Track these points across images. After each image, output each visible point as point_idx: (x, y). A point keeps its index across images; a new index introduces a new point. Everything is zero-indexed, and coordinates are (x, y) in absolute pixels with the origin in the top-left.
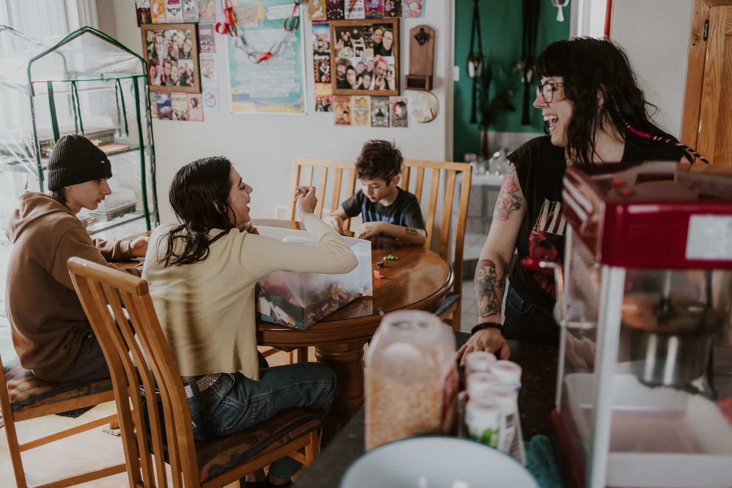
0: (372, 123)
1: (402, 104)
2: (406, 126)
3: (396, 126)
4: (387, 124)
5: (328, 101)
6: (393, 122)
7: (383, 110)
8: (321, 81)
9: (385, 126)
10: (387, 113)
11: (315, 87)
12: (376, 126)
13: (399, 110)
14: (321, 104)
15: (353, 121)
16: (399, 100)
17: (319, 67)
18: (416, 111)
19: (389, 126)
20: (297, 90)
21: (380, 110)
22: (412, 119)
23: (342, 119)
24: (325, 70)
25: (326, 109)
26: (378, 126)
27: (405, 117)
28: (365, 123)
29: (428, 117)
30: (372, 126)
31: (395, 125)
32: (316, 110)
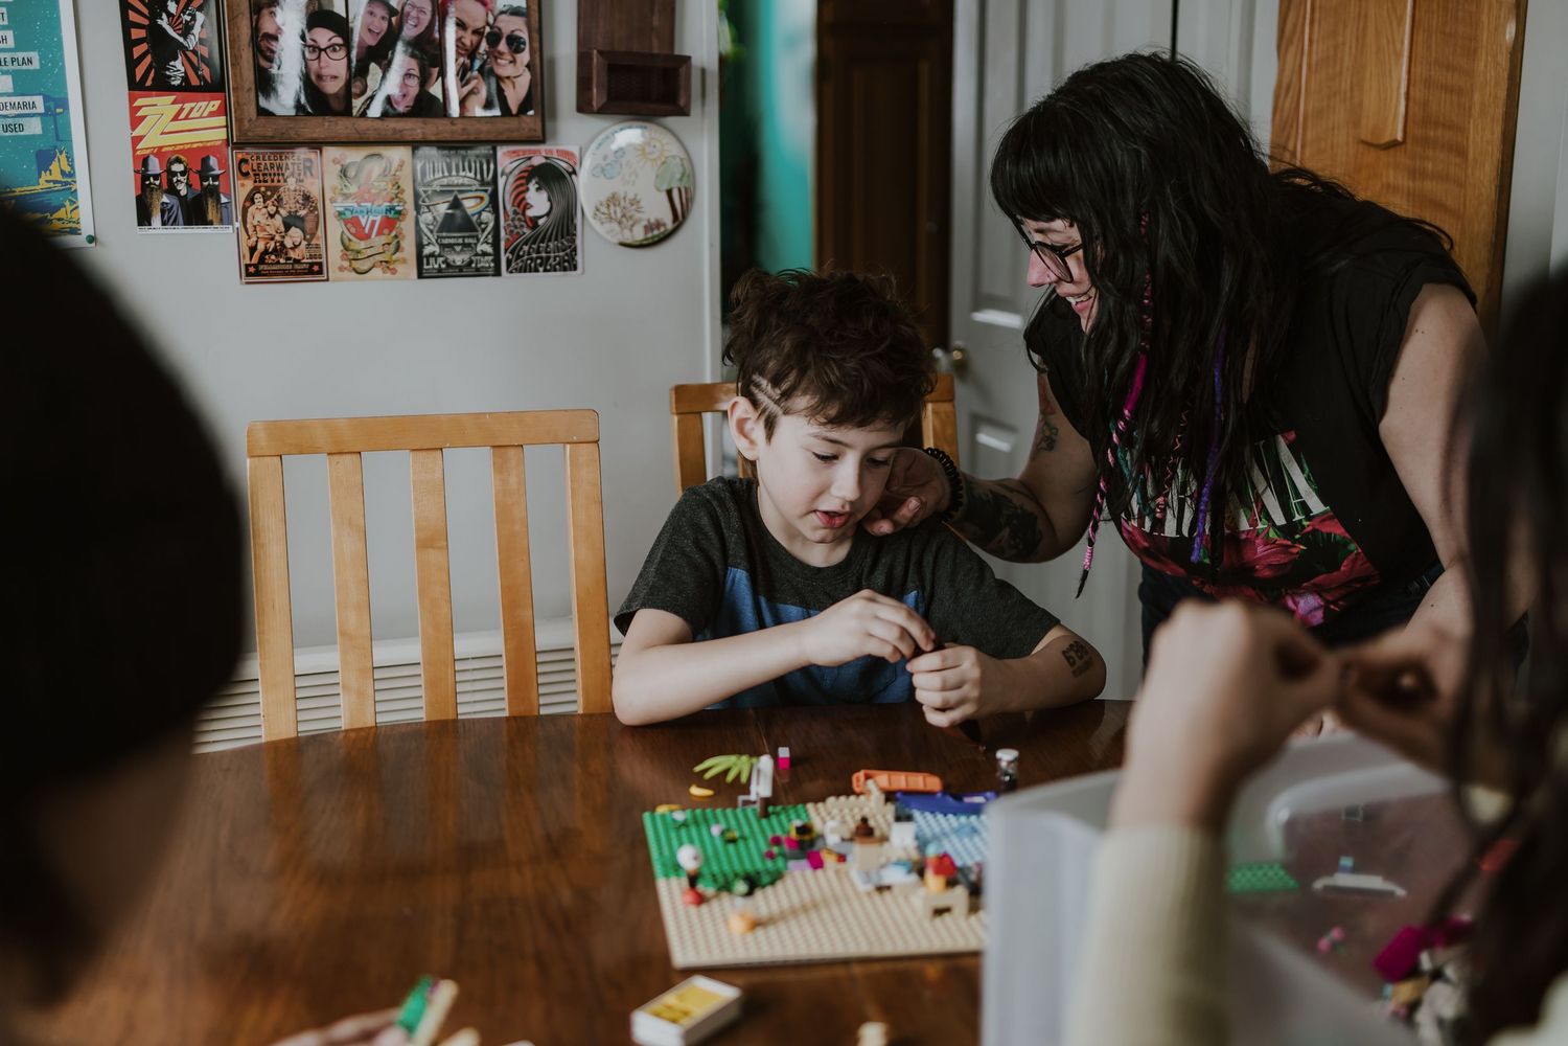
0: (420, 258)
1: (553, 177)
2: (569, 263)
3: (524, 269)
4: (487, 262)
5: (204, 171)
6: (515, 252)
7: (470, 205)
8: (162, 86)
9: (479, 273)
10: (487, 216)
11: (134, 110)
12: (440, 274)
13: (538, 202)
14: (172, 190)
15: (334, 256)
16: (537, 161)
17: (154, 16)
18: (613, 200)
19: (497, 273)
20: (34, 127)
21: (456, 204)
22: (595, 236)
23: (281, 250)
24: (187, 30)
25: (195, 212)
26: (451, 271)
27: (564, 226)
28: (387, 265)
29: (658, 225)
30: (421, 275)
31: (525, 264)
32: (144, 218)
